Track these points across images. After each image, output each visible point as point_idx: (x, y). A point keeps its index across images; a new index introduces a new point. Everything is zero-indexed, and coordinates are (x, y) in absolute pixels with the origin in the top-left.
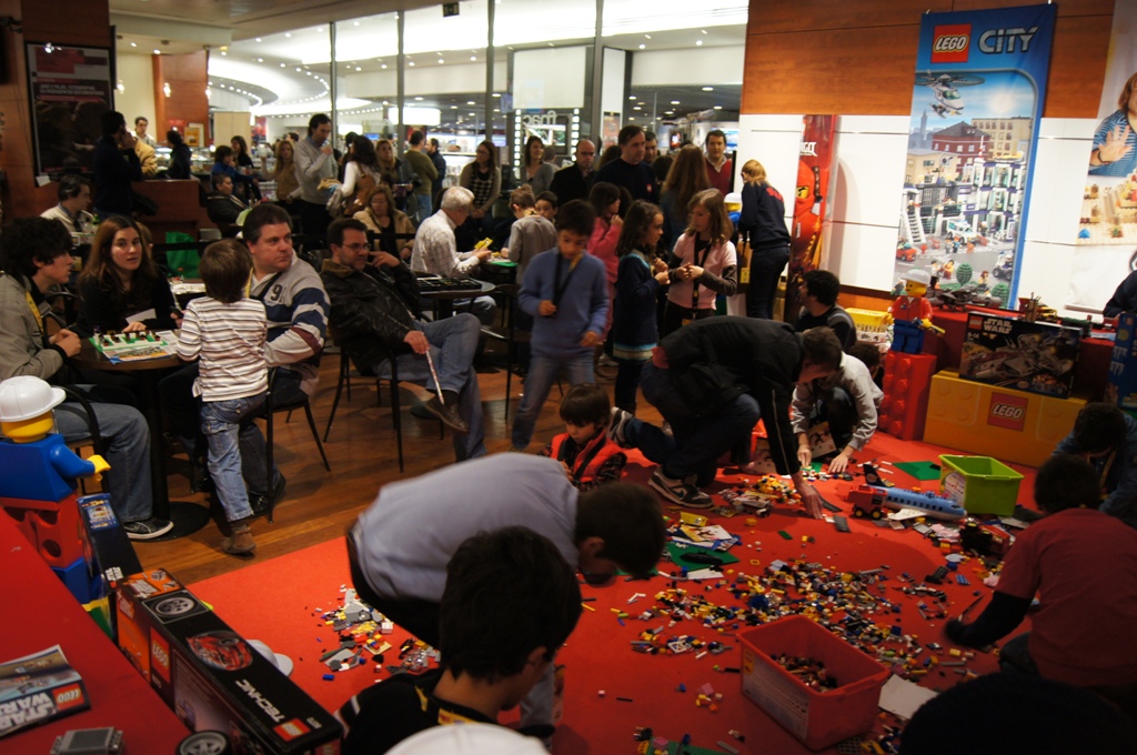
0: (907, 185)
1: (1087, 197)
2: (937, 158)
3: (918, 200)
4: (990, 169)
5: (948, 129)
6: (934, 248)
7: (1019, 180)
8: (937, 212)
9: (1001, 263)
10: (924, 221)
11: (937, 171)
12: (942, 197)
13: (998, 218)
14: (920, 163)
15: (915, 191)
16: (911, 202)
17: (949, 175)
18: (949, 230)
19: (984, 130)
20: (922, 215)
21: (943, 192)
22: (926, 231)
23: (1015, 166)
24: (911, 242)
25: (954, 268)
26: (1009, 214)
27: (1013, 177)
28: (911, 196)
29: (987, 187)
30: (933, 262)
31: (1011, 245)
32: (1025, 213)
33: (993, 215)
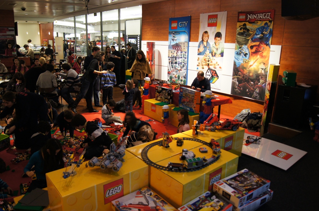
1: (198, 60)
2: (173, 51)
3: (170, 61)
4: (182, 53)
5: (175, 44)
6: (174, 71)
7: (186, 56)
8: (174, 63)
9: (184, 75)
10: (172, 65)
11: (173, 54)
12: (174, 60)
13: (183, 64)
14: (170, 52)
15: (170, 58)
17: (175, 55)
18: (176, 67)
19: (180, 45)
20: (171, 64)
21: (174, 58)
22: (172, 68)
23: (186, 53)
24: (170, 70)
25: (177, 76)
26: (185, 63)
27: (185, 55)
28: (169, 59)
29: (181, 58)
30: (174, 74)
31: (186, 71)
32: (188, 63)
33: (183, 63)
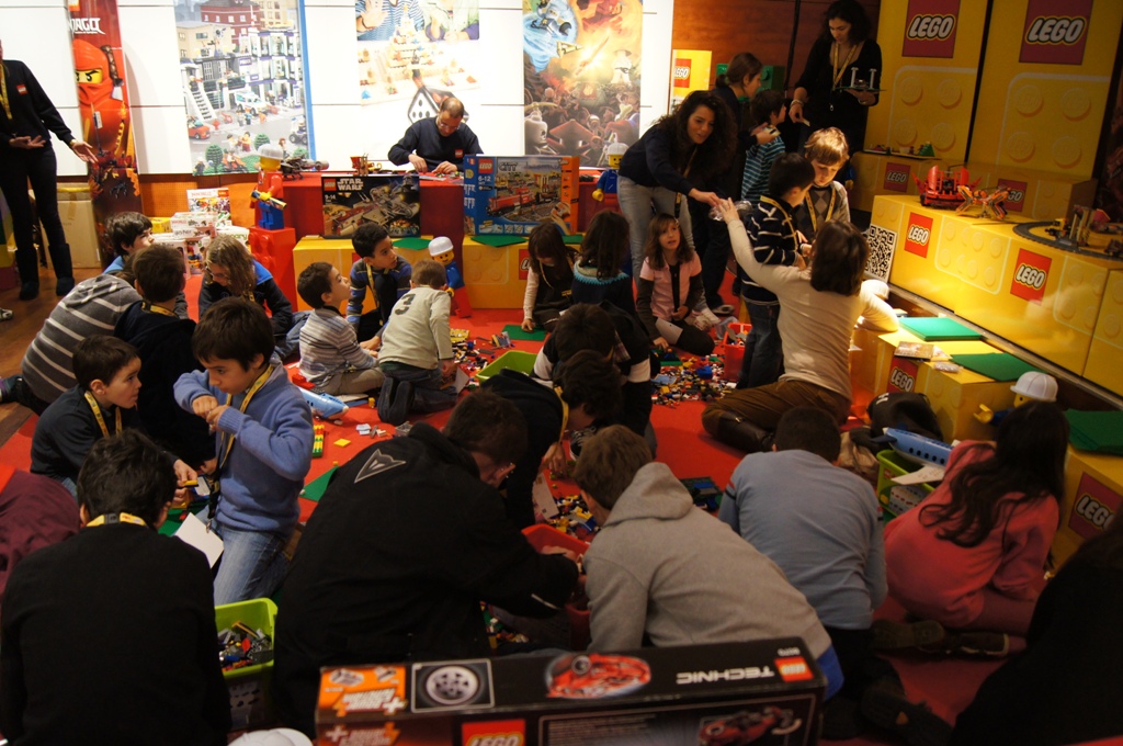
0: (183, 61)
1: (361, 61)
4: (266, 38)
6: (227, 122)
7: (295, 47)
8: (222, 86)
9: (295, 129)
10: (210, 96)
11: (213, 43)
12: (223, 70)
13: (283, 85)
14: (192, 36)
16: (192, 78)
17: (226, 47)
18: (238, 103)
20: (206, 90)
21: (223, 64)
22: (215, 106)
23: (289, 34)
24: (201, 120)
25: (251, 141)
26: (292, 81)
27: (289, 45)
28: (190, 71)
29: (266, 57)
30: (229, 137)
31: (301, 111)
32: (306, 78)
33: (278, 83)
